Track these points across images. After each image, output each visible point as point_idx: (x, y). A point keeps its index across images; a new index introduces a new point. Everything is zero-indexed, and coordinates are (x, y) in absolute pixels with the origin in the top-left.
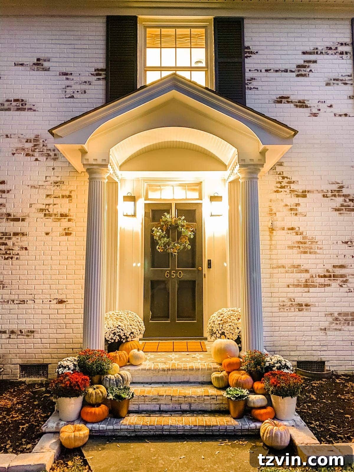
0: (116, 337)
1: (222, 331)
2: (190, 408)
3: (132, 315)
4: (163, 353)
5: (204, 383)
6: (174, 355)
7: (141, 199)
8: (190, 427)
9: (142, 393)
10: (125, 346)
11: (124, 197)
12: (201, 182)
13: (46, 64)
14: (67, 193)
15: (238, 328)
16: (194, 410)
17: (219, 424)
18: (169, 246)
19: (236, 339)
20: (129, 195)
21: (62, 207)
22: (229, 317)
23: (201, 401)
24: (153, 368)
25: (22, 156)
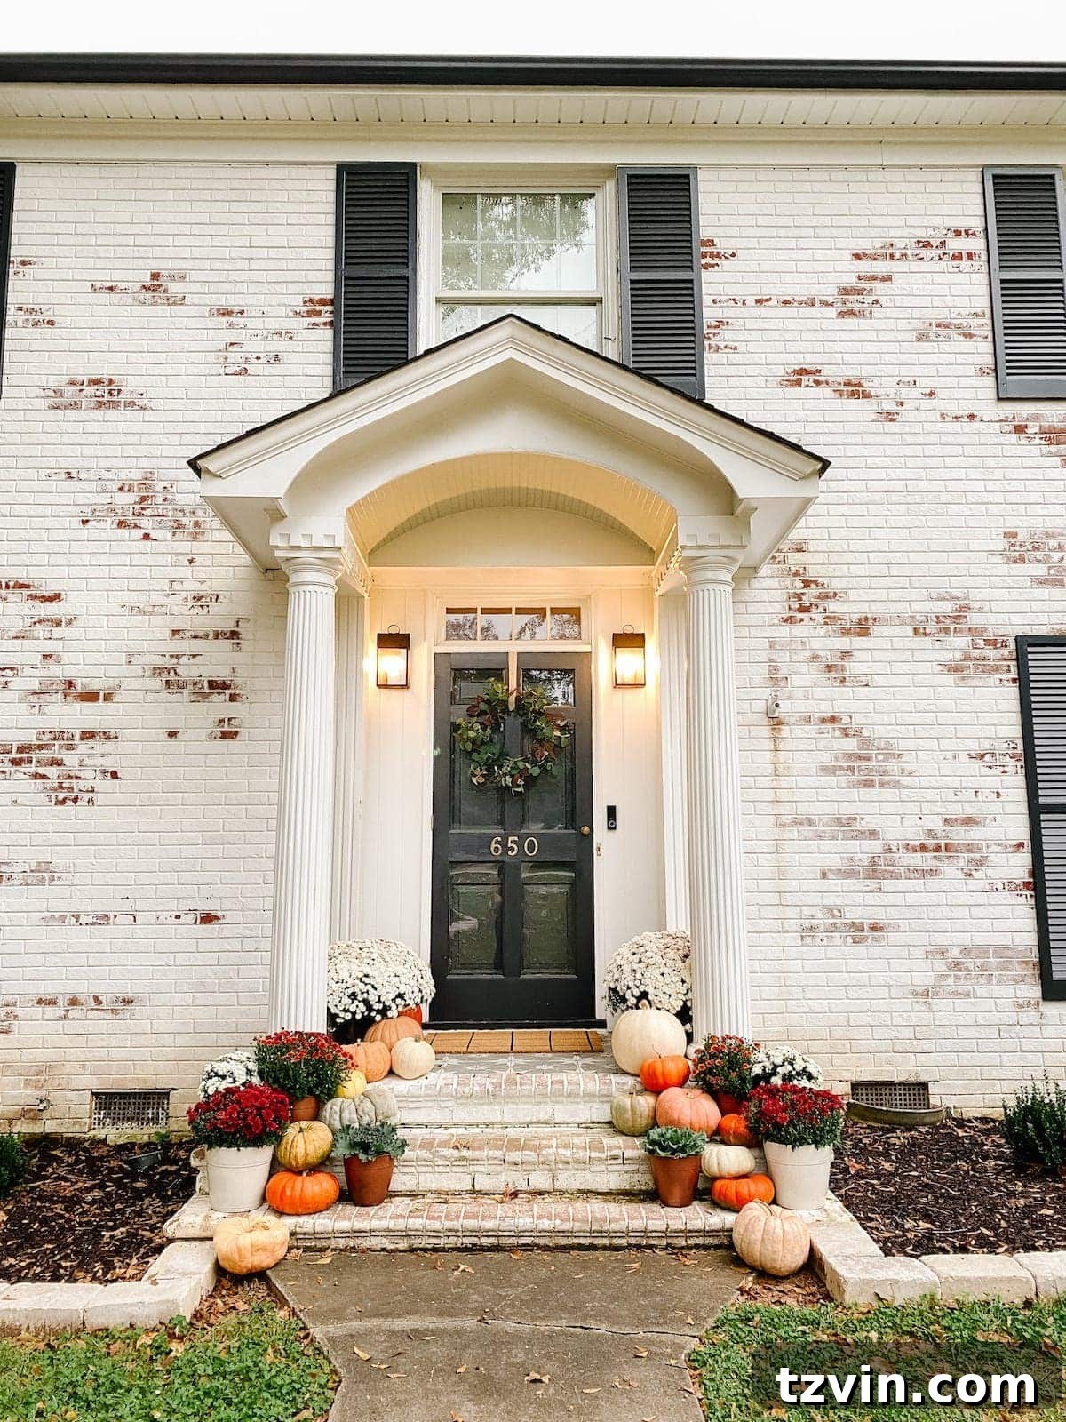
0: (357, 1007)
1: (642, 990)
2: (554, 1185)
4: (484, 1055)
5: (591, 1125)
6: (514, 1058)
7: (426, 643)
8: (552, 1223)
9: (427, 1145)
10: (381, 1028)
11: (380, 636)
12: (589, 596)
13: (175, 288)
14: (229, 626)
15: (683, 982)
16: (564, 1188)
17: (626, 1216)
18: (500, 767)
19: (679, 1008)
20: (393, 631)
21: (215, 661)
22: (660, 953)
23: (582, 1166)
24: (455, 1086)
25: (107, 529)
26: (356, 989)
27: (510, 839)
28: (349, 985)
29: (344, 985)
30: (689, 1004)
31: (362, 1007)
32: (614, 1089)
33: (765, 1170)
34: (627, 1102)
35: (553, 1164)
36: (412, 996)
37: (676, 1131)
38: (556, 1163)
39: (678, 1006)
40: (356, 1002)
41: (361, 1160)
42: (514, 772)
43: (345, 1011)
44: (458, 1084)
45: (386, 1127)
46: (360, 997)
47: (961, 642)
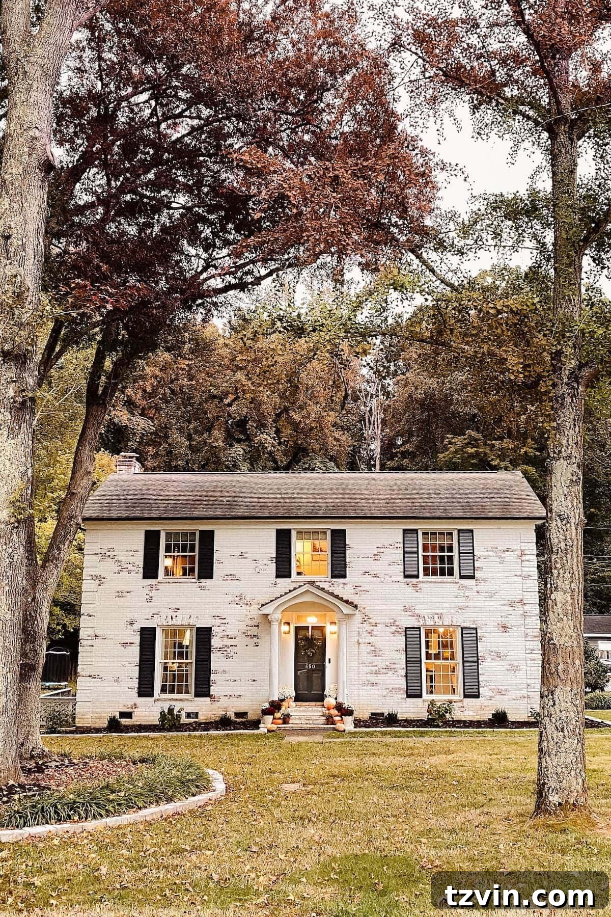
7: (293, 624)
9: (294, 717)
10: (287, 700)
11: (284, 623)
13: (246, 555)
14: (256, 624)
15: (338, 693)
17: (323, 726)
18: (308, 650)
19: (336, 698)
20: (287, 622)
21: (254, 631)
22: (334, 689)
23: (318, 720)
25: (234, 605)
28: (282, 693)
32: (324, 710)
33: (342, 720)
34: (325, 712)
35: (314, 720)
36: (292, 696)
37: (331, 715)
40: (283, 696)
41: (285, 718)
43: (281, 697)
44: (299, 709)
45: (289, 714)
47: (394, 628)
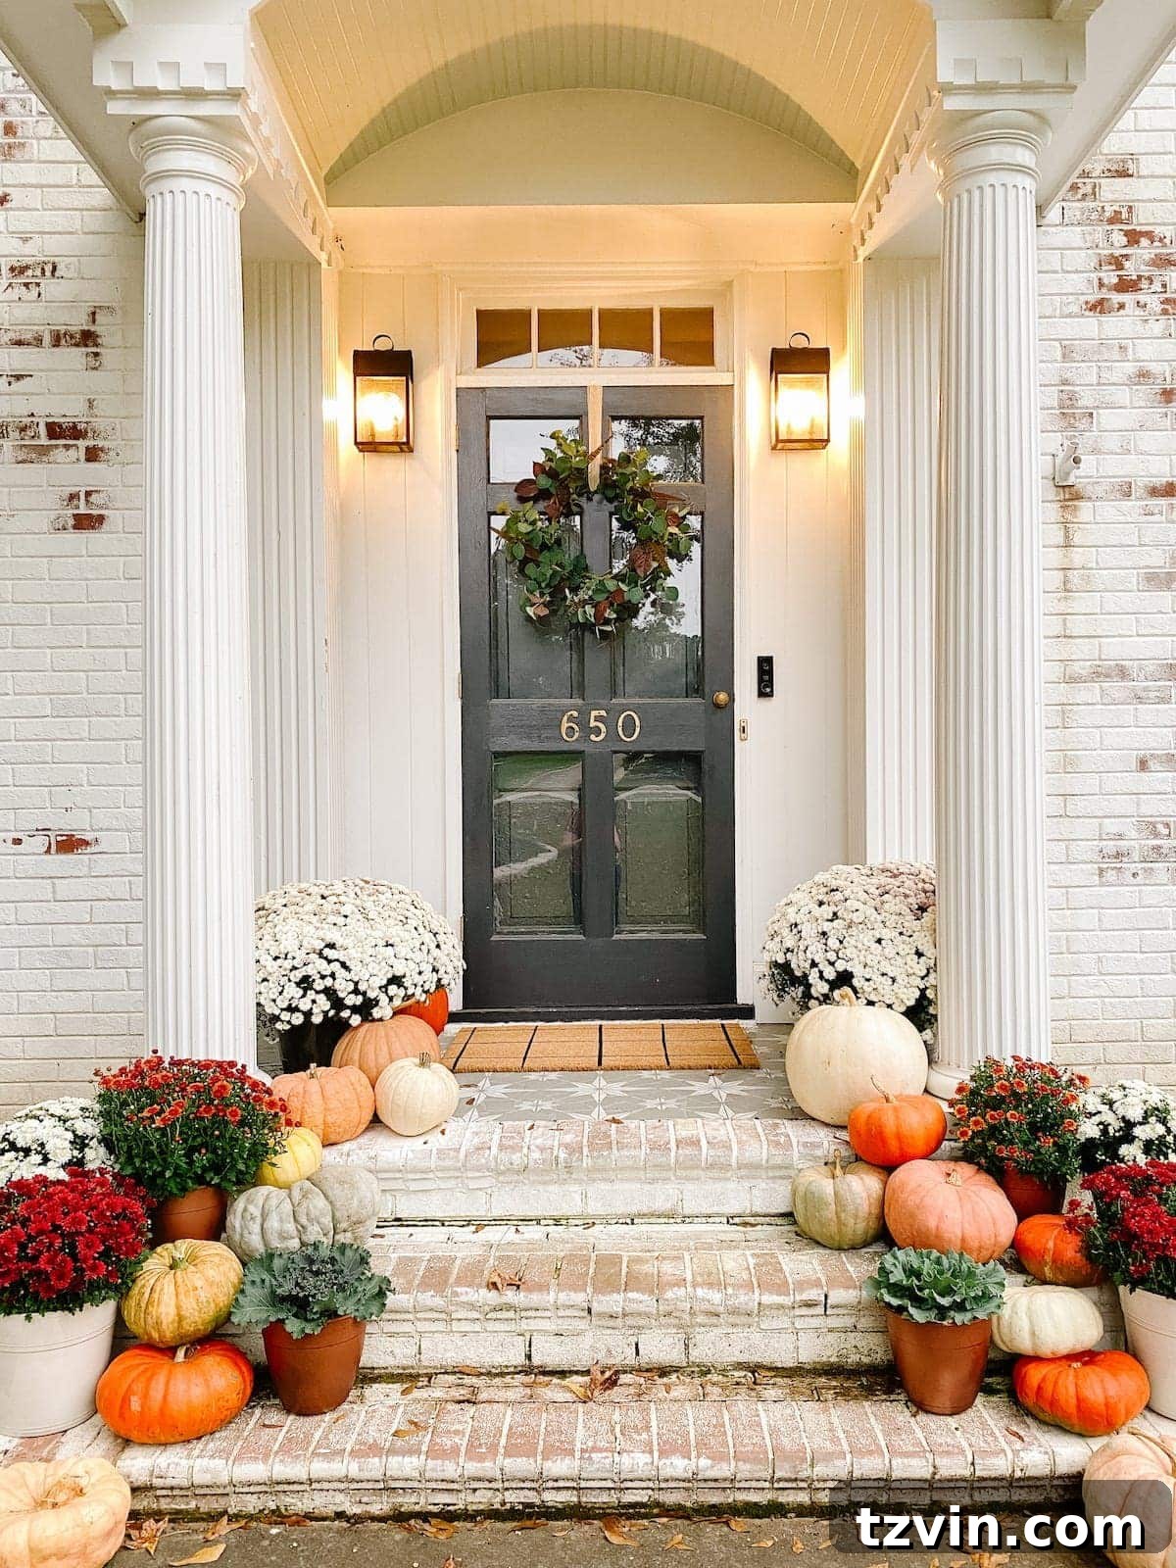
0: (314, 1002)
1: (841, 969)
2: (687, 1355)
3: (397, 897)
4: (553, 1076)
5: (752, 1220)
6: (603, 1083)
7: (442, 368)
8: (692, 1465)
9: (437, 1277)
10: (360, 1041)
11: (358, 355)
12: (730, 284)
14: (78, 322)
15: (919, 954)
16: (707, 1361)
17: (846, 1448)
18: (575, 590)
19: (912, 1003)
20: (383, 345)
21: (57, 386)
22: (873, 903)
23: (744, 1319)
24: (494, 1150)
26: (310, 970)
27: (594, 713)
28: (296, 963)
29: (288, 964)
30: (930, 994)
31: (323, 1003)
32: (796, 1155)
34: (826, 1186)
35: (686, 1317)
36: (419, 980)
37: (938, 1262)
38: (692, 1313)
39: (911, 998)
40: (311, 994)
41: (290, 1334)
42: (600, 598)
43: (291, 1009)
44: (502, 1148)
45: (349, 1253)
46: (319, 985)
